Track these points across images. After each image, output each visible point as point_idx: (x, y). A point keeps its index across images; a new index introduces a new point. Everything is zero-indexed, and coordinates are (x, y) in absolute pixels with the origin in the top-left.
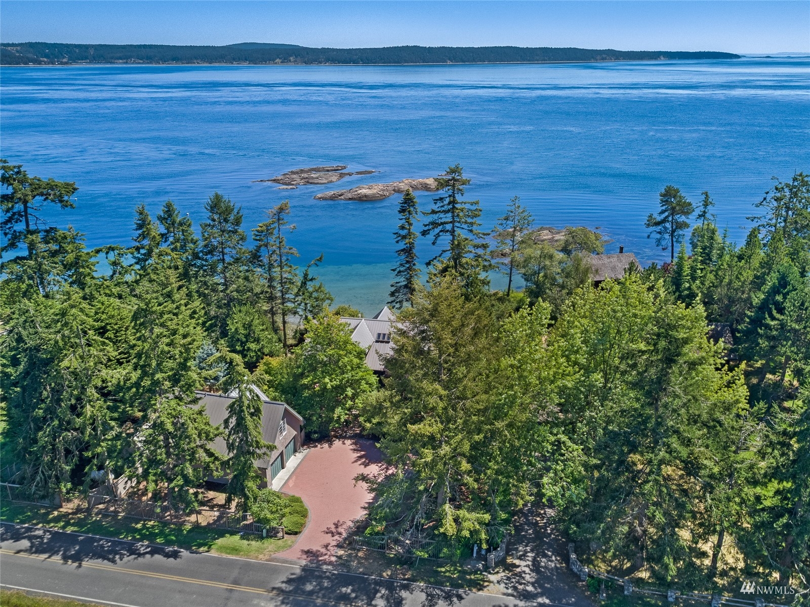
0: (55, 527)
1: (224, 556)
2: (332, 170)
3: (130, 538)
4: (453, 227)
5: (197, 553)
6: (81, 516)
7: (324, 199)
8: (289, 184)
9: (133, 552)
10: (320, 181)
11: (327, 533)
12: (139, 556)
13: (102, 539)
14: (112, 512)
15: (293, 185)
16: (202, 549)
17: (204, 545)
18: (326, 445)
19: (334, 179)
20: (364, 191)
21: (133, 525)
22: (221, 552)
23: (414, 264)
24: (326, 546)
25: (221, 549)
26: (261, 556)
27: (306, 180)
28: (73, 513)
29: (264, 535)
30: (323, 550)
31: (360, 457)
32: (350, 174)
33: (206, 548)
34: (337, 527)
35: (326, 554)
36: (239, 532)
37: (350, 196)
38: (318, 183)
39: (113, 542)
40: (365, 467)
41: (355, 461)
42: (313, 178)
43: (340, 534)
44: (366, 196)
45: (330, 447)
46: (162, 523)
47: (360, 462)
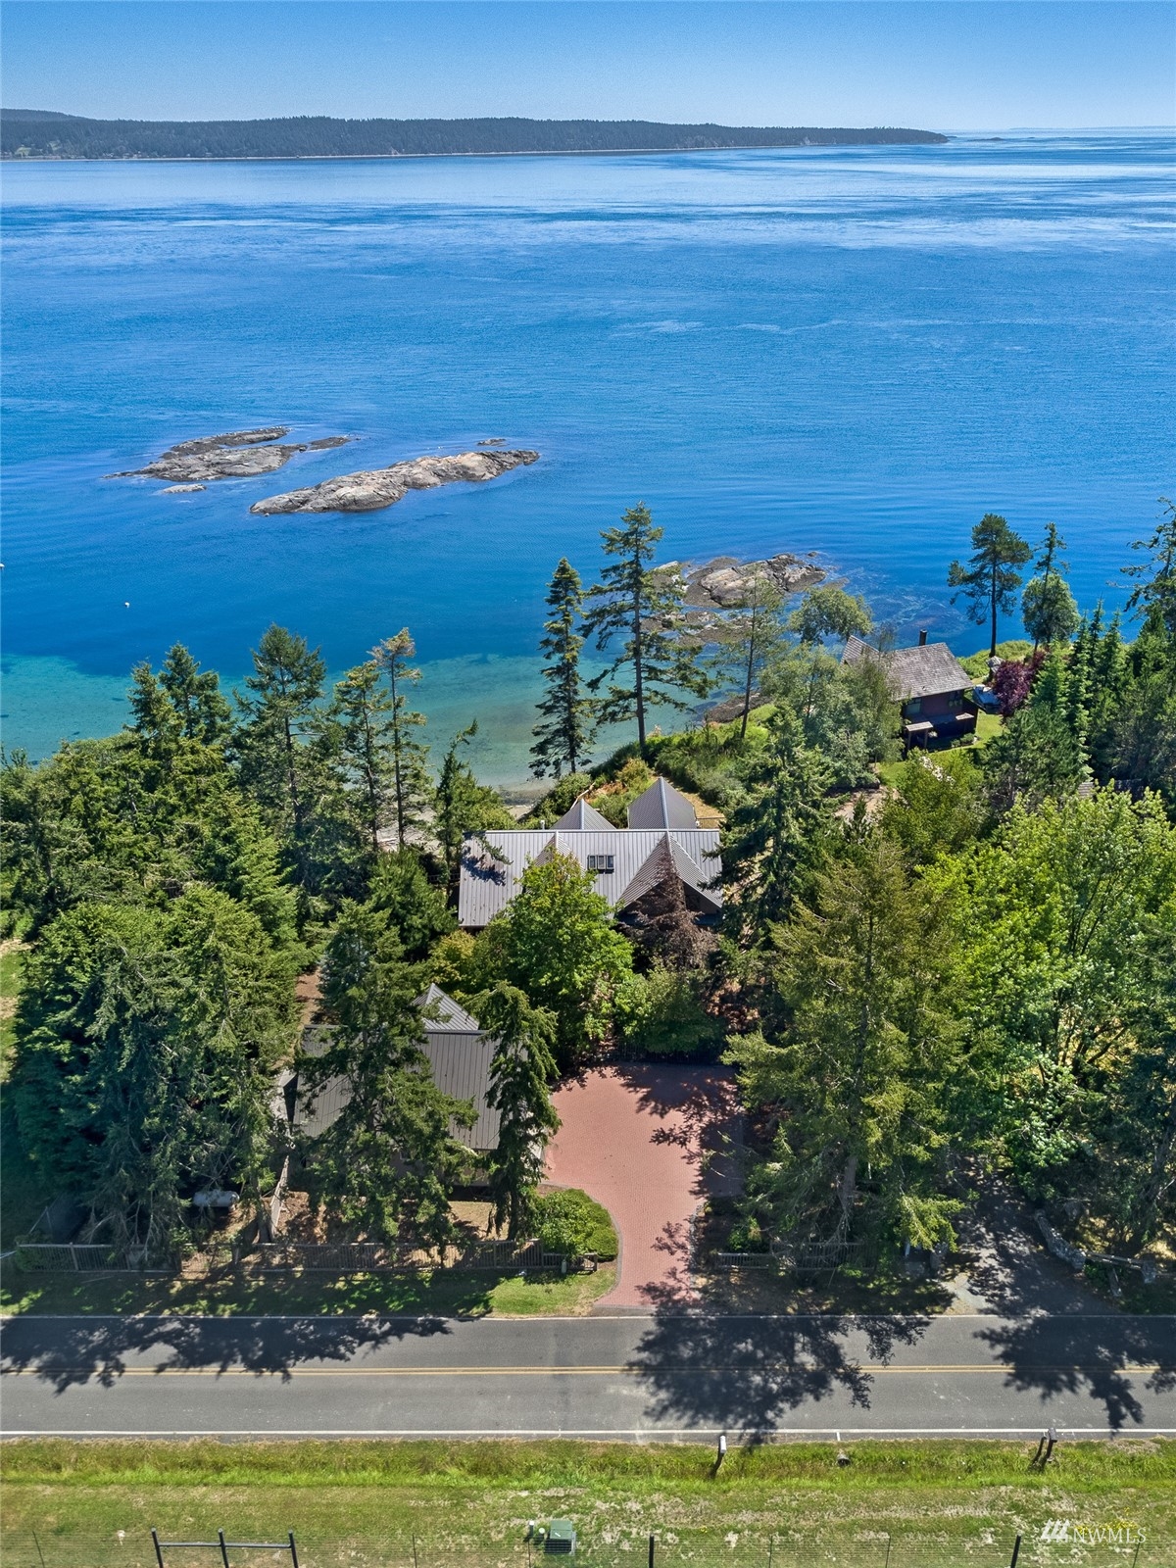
0: (197, 1310)
1: (517, 1317)
2: (260, 440)
3: (340, 1311)
4: (637, 617)
5: (470, 1318)
6: (228, 1281)
7: (273, 512)
8: (186, 480)
9: (364, 1336)
10: (248, 470)
11: (661, 1249)
12: (378, 1342)
13: (295, 1321)
14: (278, 1266)
15: (193, 481)
16: (475, 1311)
17: (475, 1303)
18: (574, 1083)
19: (274, 461)
20: (349, 492)
21: (330, 1285)
22: (508, 1312)
23: (576, 692)
24: (673, 1273)
25: (508, 1305)
26: (577, 1309)
27: (218, 468)
28: (207, 1280)
29: (564, 1270)
30: (671, 1282)
31: (645, 1099)
32: (301, 449)
33: (481, 1309)
34: (671, 1236)
35: (680, 1289)
36: (518, 1271)
37: (322, 502)
38: (244, 475)
39: (317, 1323)
40: (662, 1116)
41: (640, 1110)
42: (230, 463)
43: (682, 1247)
44: (355, 502)
45: (583, 1086)
46: (377, 1273)
47: (648, 1110)
